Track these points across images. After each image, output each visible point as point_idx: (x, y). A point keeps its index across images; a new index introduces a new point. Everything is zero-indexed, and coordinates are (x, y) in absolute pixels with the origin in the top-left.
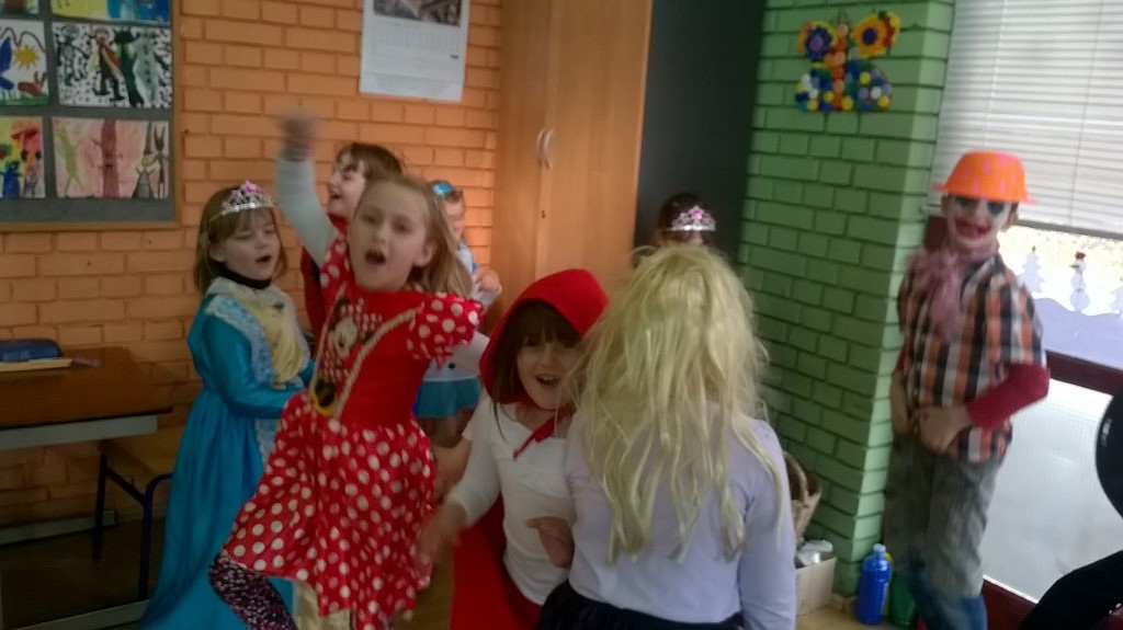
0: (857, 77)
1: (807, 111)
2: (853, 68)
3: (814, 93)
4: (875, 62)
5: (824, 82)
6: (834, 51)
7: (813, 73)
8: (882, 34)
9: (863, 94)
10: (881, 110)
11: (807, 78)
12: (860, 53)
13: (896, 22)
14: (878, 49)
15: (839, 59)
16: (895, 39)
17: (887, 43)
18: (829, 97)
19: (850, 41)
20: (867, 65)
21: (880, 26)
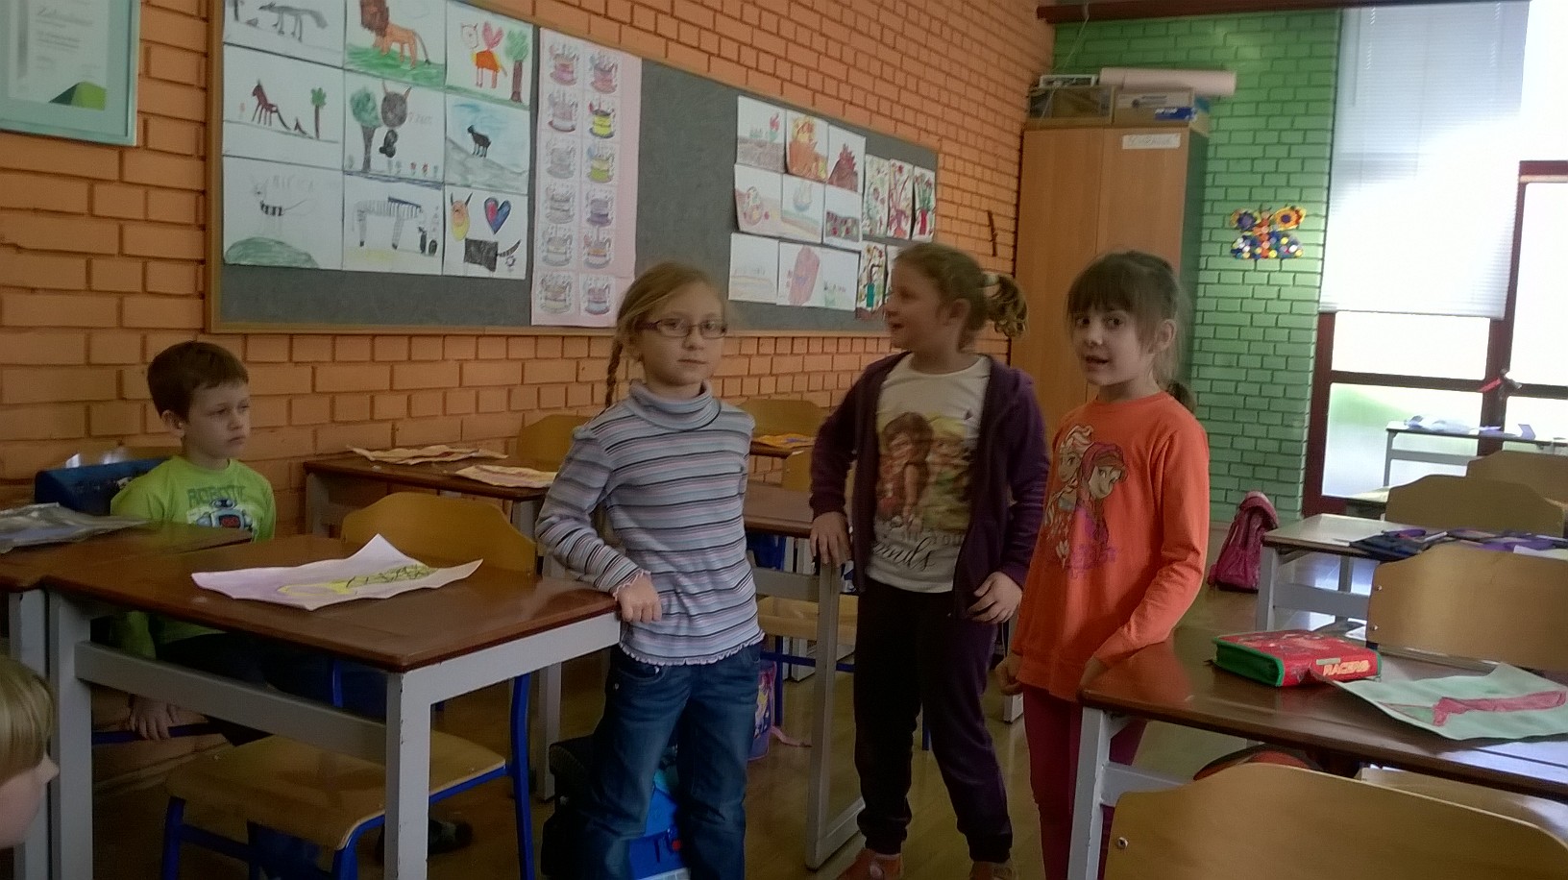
0: (1278, 240)
1: (1243, 258)
2: (1276, 236)
3: (1247, 249)
4: (1290, 233)
5: (1254, 243)
6: (1260, 226)
7: (1245, 238)
8: (1294, 217)
9: (1284, 249)
10: (1296, 257)
11: (1240, 240)
12: (1280, 228)
13: (1303, 212)
14: (1292, 226)
15: (1265, 230)
16: (1301, 220)
17: (1297, 222)
18: (1258, 251)
19: (1271, 223)
20: (1285, 234)
21: (1292, 214)
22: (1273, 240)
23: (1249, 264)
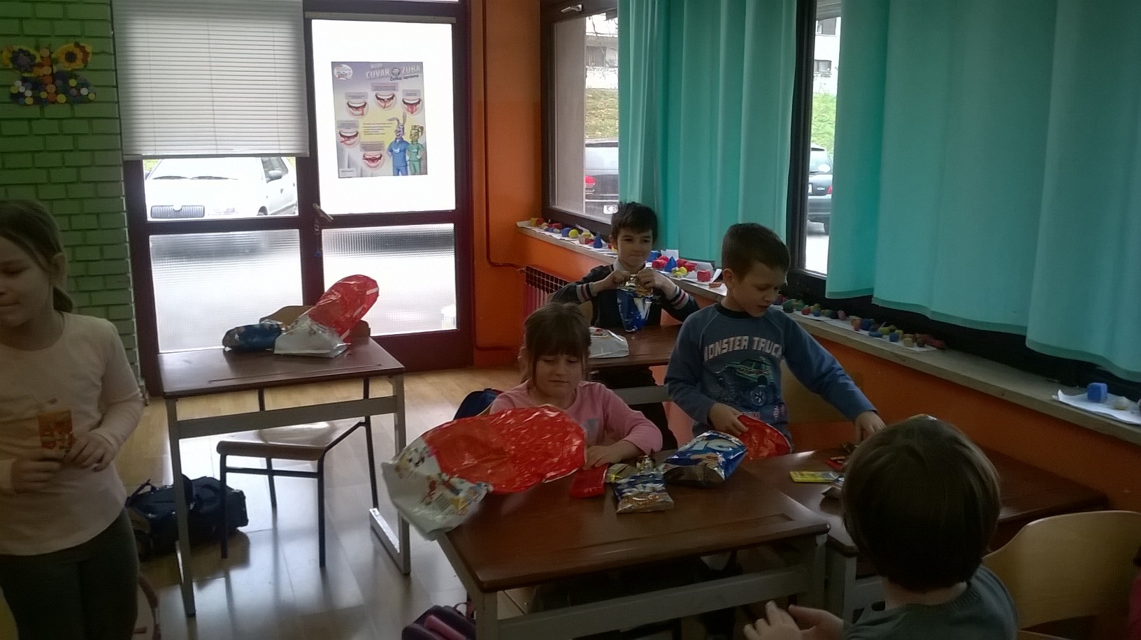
0: (66, 82)
1: (26, 105)
2: (61, 77)
4: (78, 73)
6: (41, 65)
7: (24, 80)
8: (80, 55)
9: (73, 93)
10: (90, 101)
11: (19, 83)
12: (65, 66)
13: (89, 49)
14: (78, 64)
16: (89, 59)
17: (85, 61)
18: (44, 95)
19: (53, 62)
20: (72, 75)
21: (77, 51)
22: (59, 82)
23: (35, 111)
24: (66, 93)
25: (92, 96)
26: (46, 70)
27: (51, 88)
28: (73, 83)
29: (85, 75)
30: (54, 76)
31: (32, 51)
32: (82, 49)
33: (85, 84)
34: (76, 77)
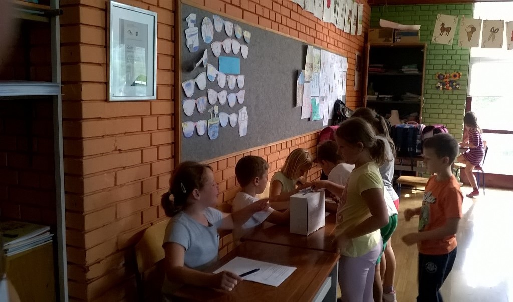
0: (453, 83)
1: (439, 90)
3: (441, 86)
6: (446, 78)
11: (439, 83)
12: (453, 79)
16: (461, 76)
17: (459, 77)
18: (445, 87)
19: (450, 77)
20: (455, 81)
21: (458, 74)
22: (451, 83)
23: (442, 92)
24: (452, 87)
25: (460, 88)
26: (448, 80)
27: (448, 85)
28: (455, 84)
29: (459, 82)
30: (450, 81)
31: (444, 74)
32: (459, 73)
33: (458, 84)
34: (456, 82)
